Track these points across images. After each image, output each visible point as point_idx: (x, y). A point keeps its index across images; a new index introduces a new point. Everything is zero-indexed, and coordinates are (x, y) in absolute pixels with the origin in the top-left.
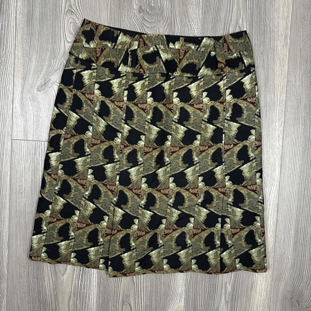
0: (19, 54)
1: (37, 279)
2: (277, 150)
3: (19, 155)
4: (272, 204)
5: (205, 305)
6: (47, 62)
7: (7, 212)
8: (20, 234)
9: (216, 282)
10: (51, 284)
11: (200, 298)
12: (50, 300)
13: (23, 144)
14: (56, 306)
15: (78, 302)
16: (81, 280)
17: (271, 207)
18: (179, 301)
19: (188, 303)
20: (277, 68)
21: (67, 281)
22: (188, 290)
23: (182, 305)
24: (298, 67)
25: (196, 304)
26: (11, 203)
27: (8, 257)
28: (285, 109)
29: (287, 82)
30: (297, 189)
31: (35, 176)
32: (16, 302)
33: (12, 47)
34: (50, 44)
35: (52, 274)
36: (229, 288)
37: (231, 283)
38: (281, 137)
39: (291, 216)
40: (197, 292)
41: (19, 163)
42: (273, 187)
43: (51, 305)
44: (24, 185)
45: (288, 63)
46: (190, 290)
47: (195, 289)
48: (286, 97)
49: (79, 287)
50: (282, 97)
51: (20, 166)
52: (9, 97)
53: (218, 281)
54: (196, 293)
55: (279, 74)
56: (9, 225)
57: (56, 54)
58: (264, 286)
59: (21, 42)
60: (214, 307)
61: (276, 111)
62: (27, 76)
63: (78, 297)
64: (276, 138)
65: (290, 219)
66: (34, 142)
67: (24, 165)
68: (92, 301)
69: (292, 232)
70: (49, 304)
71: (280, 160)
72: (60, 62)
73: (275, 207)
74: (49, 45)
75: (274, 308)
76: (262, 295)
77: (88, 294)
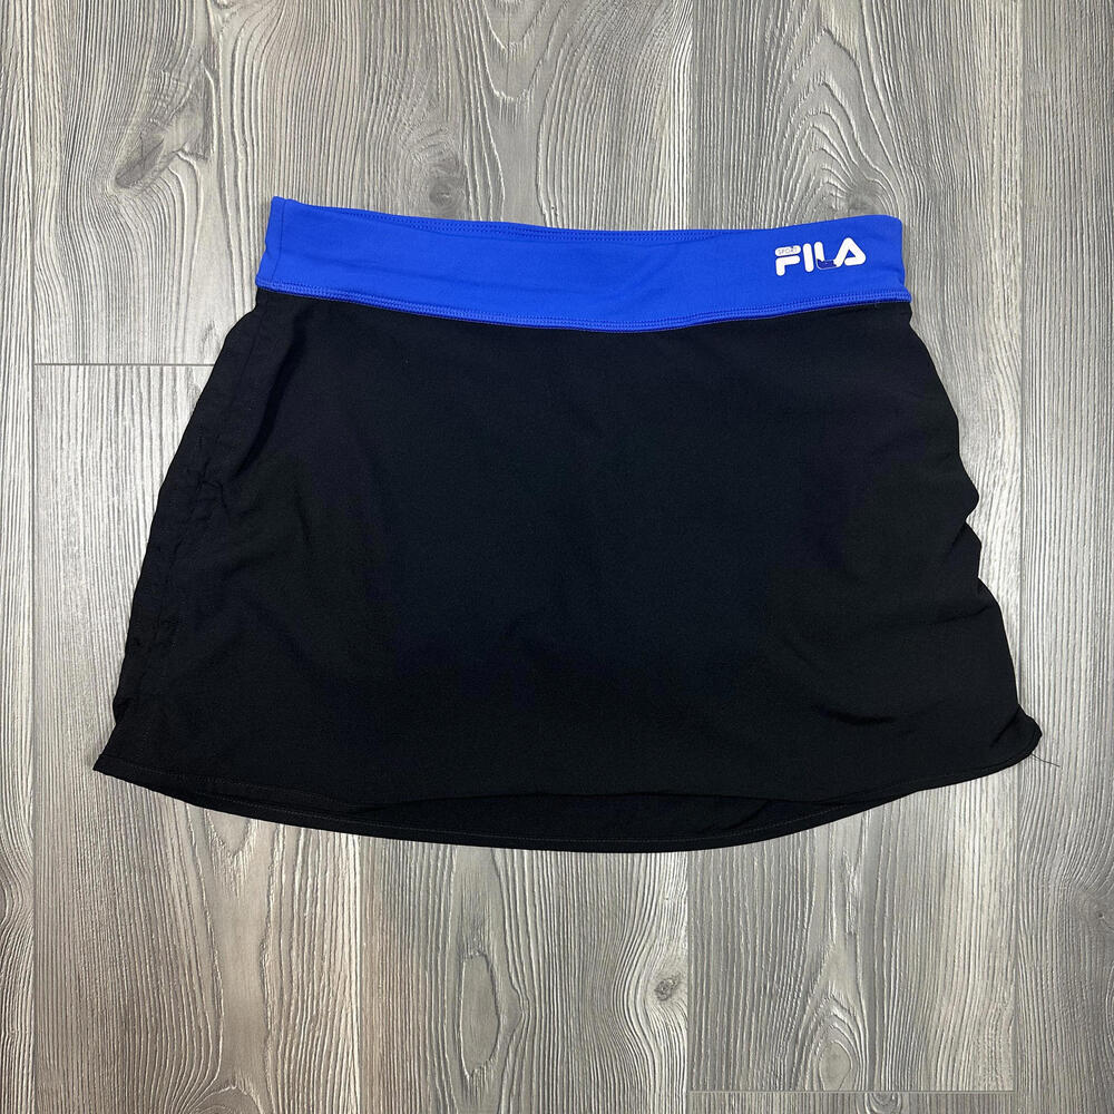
0: (49, 59)
1: (142, 871)
2: (1003, 350)
3: (62, 419)
4: (998, 555)
5: (767, 949)
6: (146, 80)
7: (26, 629)
8: (74, 706)
9: (803, 859)
10: (193, 889)
11: (745, 922)
12: (192, 949)
13: (73, 379)
14: (214, 973)
15: (294, 953)
16: (302, 867)
17: (997, 569)
18: (667, 937)
19: (703, 944)
20: (984, 53)
21: (250, 877)
22: (702, 893)
23: (679, 953)
24: (1063, 40)
25: (733, 950)
26: (36, 595)
27: (34, 794)
28: (1023, 198)
29: (1023, 100)
30: (1088, 494)
31: (118, 492)
32: (67, 962)
33: (22, 36)
34: (156, 16)
35: (194, 854)
36: (856, 883)
37: (861, 864)
38: (1016, 302)
39: (1072, 601)
40: (732, 901)
41: (62, 448)
42: (996, 493)
43: (194, 970)
44: (81, 527)
45: (1023, 31)
46: (706, 892)
47: (725, 889)
48: (1024, 155)
49: (296, 897)
50: (1008, 155)
51: (64, 460)
52: (20, 214)
53: (812, 857)
54: (733, 905)
55: (992, 72)
56: (34, 678)
57: (178, 48)
58: (987, 871)
59: (53, 17)
60: (805, 958)
61: (989, 207)
62: (78, 136)
63: (295, 935)
64: (995, 306)
65: (1072, 609)
66: (112, 368)
67: (79, 454)
68: (346, 949)
69: (1083, 660)
70: (186, 962)
71: (1018, 389)
72: (192, 80)
73: (1010, 566)
74: (151, 20)
75: (1035, 954)
76: (986, 908)
77: (328, 925)
